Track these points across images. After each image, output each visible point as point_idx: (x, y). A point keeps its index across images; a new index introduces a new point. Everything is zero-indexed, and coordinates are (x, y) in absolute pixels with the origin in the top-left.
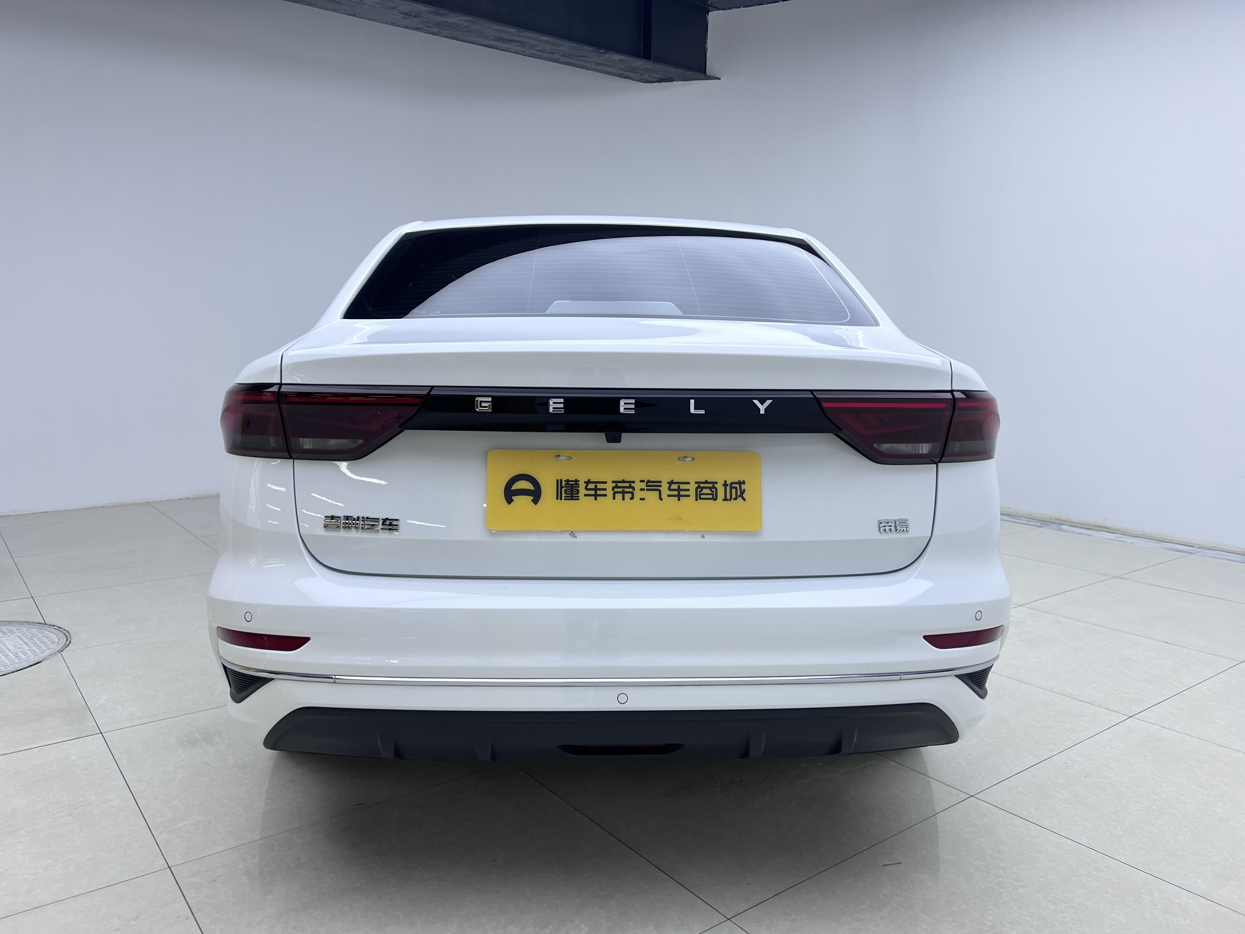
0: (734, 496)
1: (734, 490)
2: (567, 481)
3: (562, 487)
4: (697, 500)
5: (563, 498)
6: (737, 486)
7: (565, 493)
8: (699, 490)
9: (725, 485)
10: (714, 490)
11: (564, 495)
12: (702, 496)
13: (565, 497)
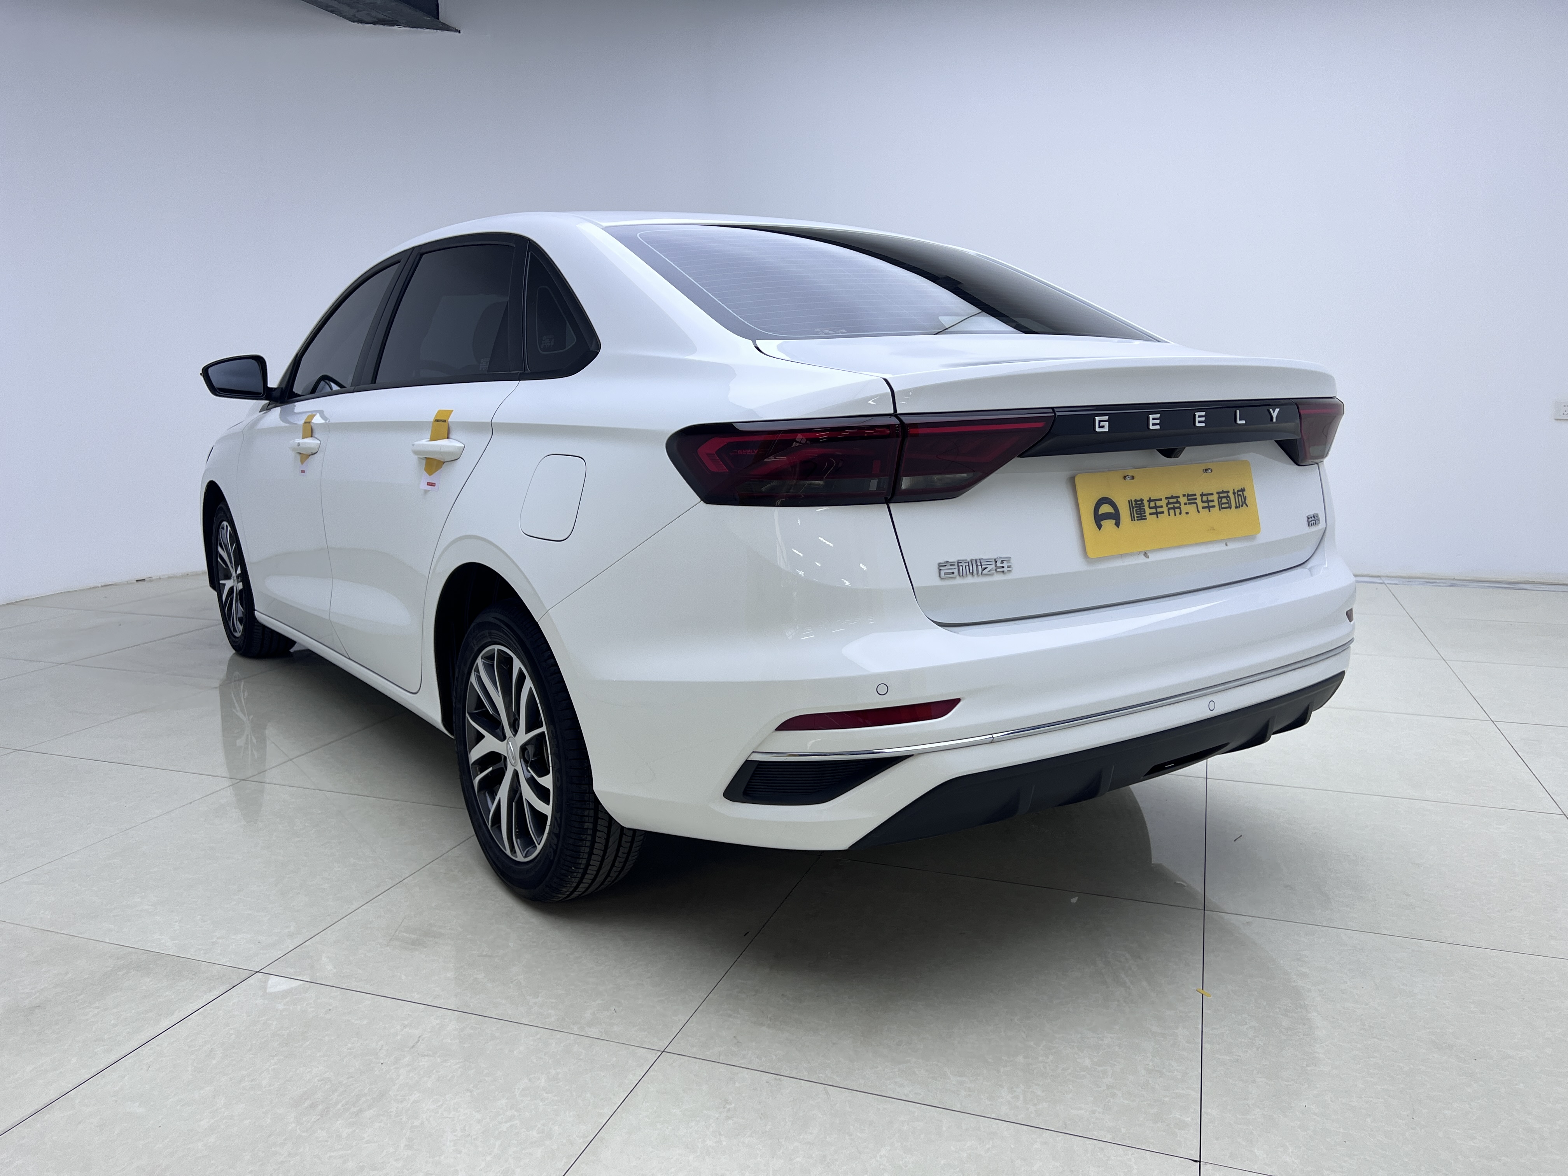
0: (1241, 504)
1: (1240, 497)
2: (1136, 501)
3: (1133, 508)
4: (1220, 510)
5: (1136, 519)
6: (1240, 493)
7: (1137, 514)
8: (1220, 500)
9: (1234, 493)
10: (1228, 499)
11: (1136, 515)
12: (1223, 506)
13: (1137, 517)
